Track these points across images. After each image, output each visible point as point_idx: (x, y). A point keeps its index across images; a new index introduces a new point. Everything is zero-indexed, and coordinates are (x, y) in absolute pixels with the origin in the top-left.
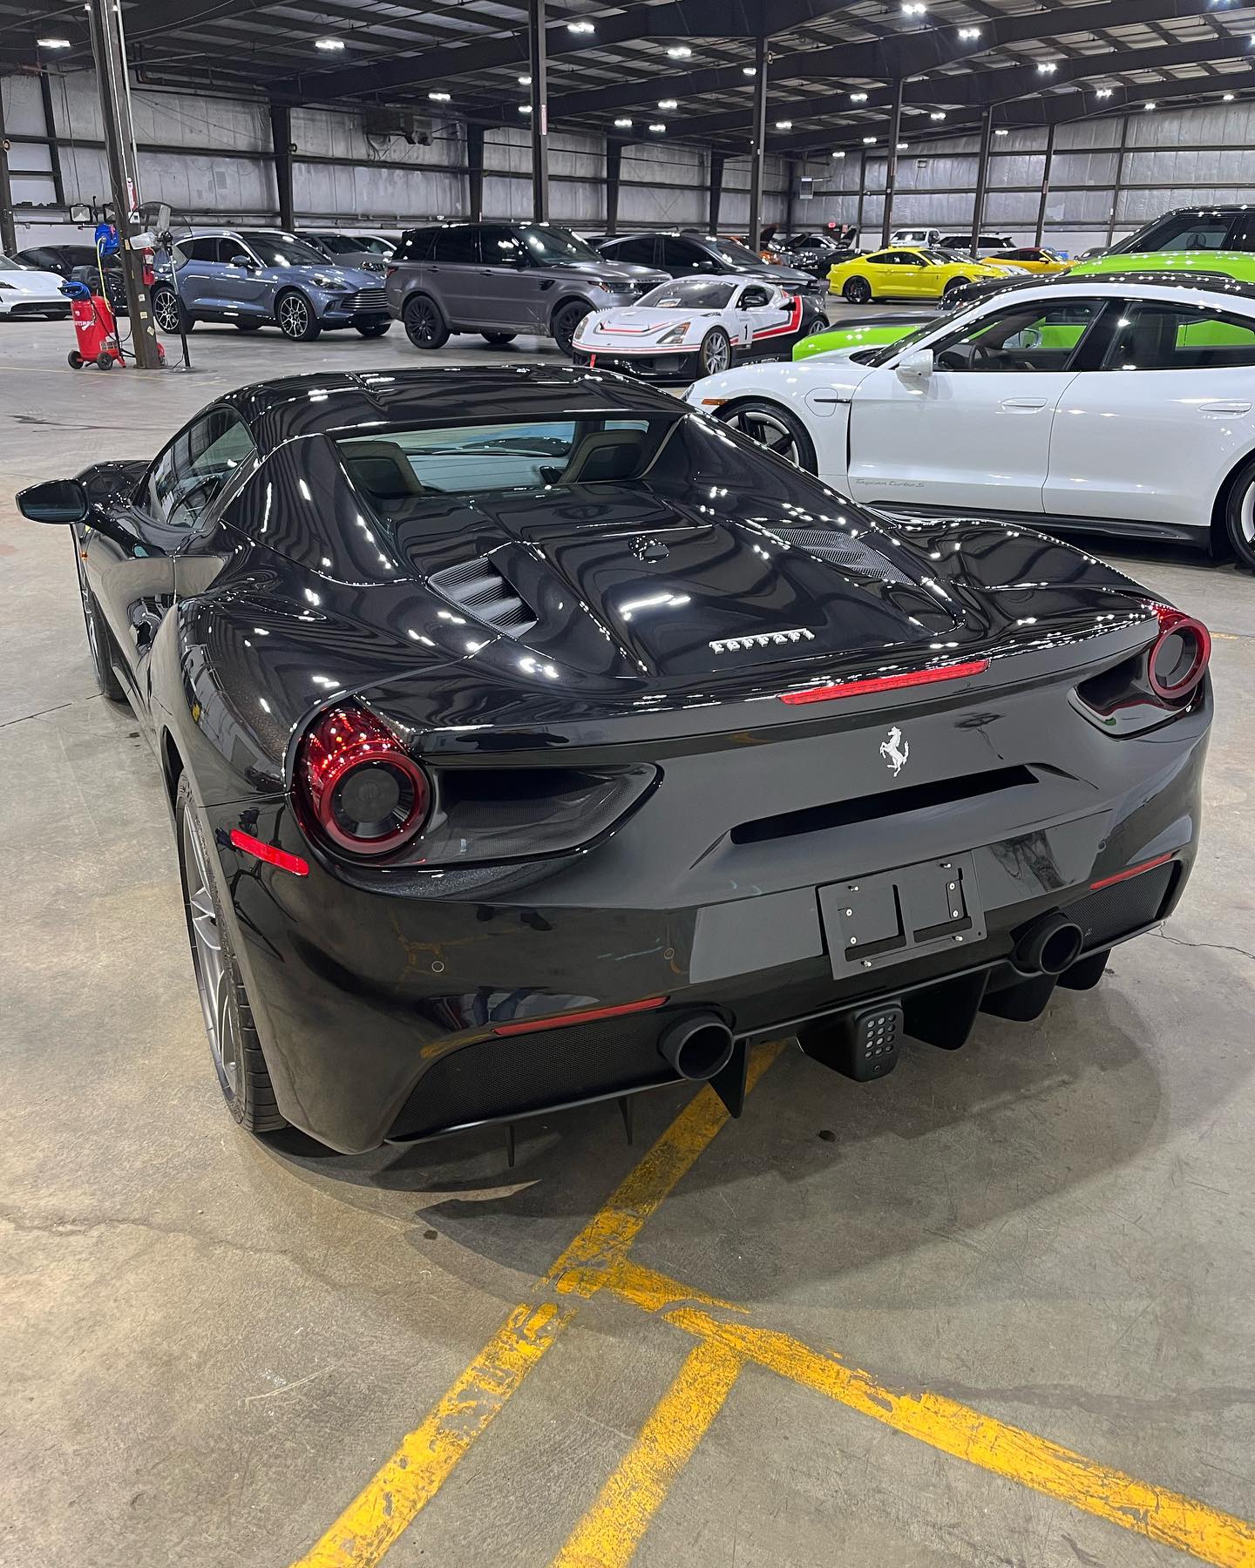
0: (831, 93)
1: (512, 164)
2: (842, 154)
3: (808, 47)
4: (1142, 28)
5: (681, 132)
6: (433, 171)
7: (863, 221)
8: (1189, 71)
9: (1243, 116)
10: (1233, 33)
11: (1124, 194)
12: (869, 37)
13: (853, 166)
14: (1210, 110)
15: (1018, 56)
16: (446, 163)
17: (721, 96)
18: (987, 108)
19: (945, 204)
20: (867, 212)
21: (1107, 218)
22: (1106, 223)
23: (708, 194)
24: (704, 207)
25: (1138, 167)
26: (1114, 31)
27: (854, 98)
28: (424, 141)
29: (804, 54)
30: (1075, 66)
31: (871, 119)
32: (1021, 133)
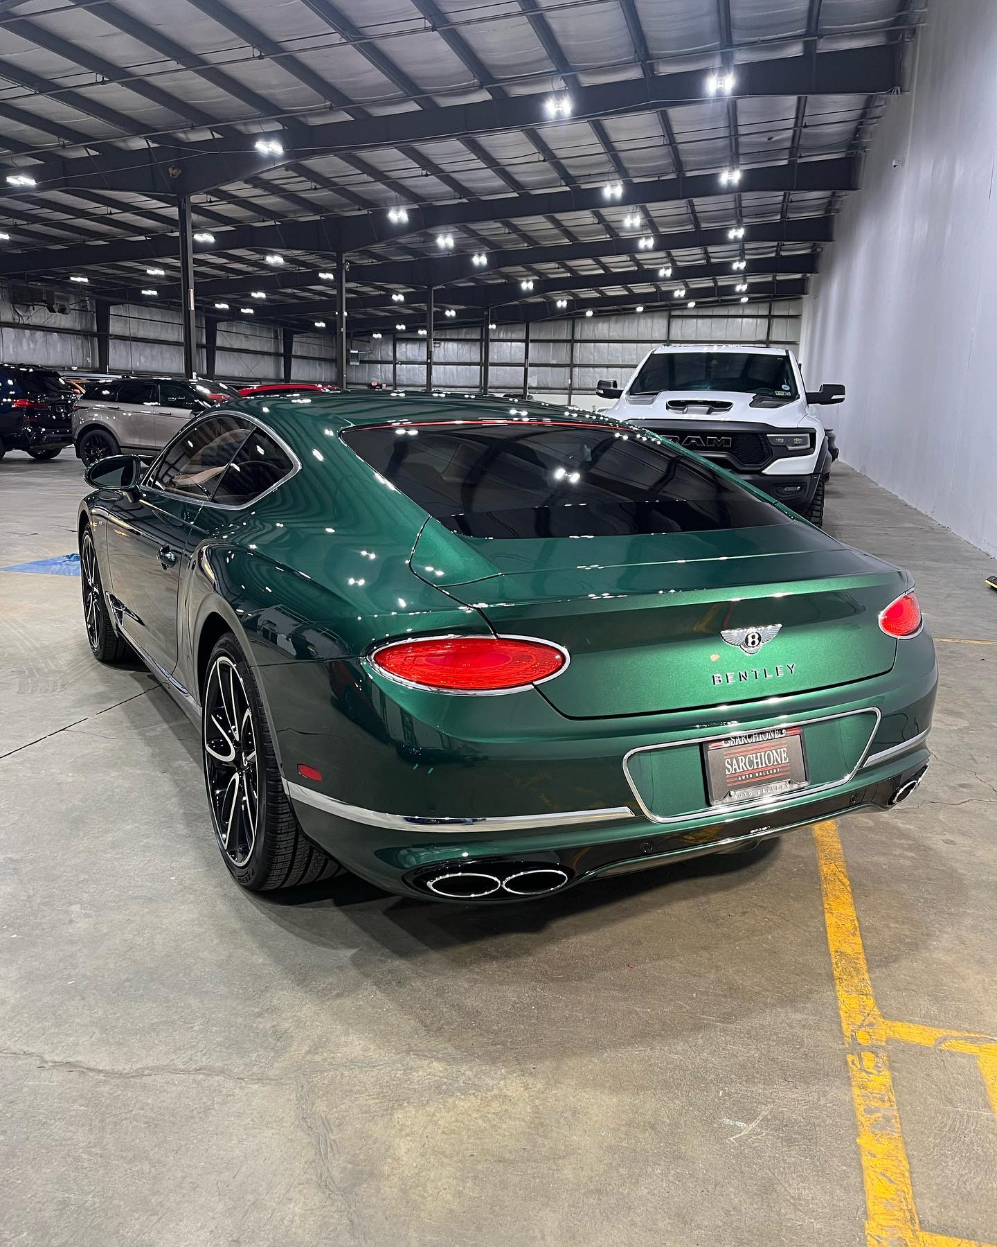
0: (377, 293)
1: (132, 331)
2: (379, 336)
3: (366, 262)
4: (589, 261)
5: (264, 315)
6: (68, 333)
7: (397, 382)
8: (615, 291)
9: (649, 321)
10: (646, 267)
11: (576, 370)
12: (408, 258)
13: (387, 343)
14: (627, 316)
15: (506, 276)
16: (78, 328)
17: (296, 291)
18: (487, 309)
19: (455, 372)
20: (399, 376)
21: (567, 385)
22: (566, 389)
23: (282, 359)
24: (280, 368)
25: (583, 353)
26: (571, 263)
27: (395, 297)
28: (63, 311)
29: (361, 266)
30: (545, 285)
31: (400, 313)
32: (504, 327)
